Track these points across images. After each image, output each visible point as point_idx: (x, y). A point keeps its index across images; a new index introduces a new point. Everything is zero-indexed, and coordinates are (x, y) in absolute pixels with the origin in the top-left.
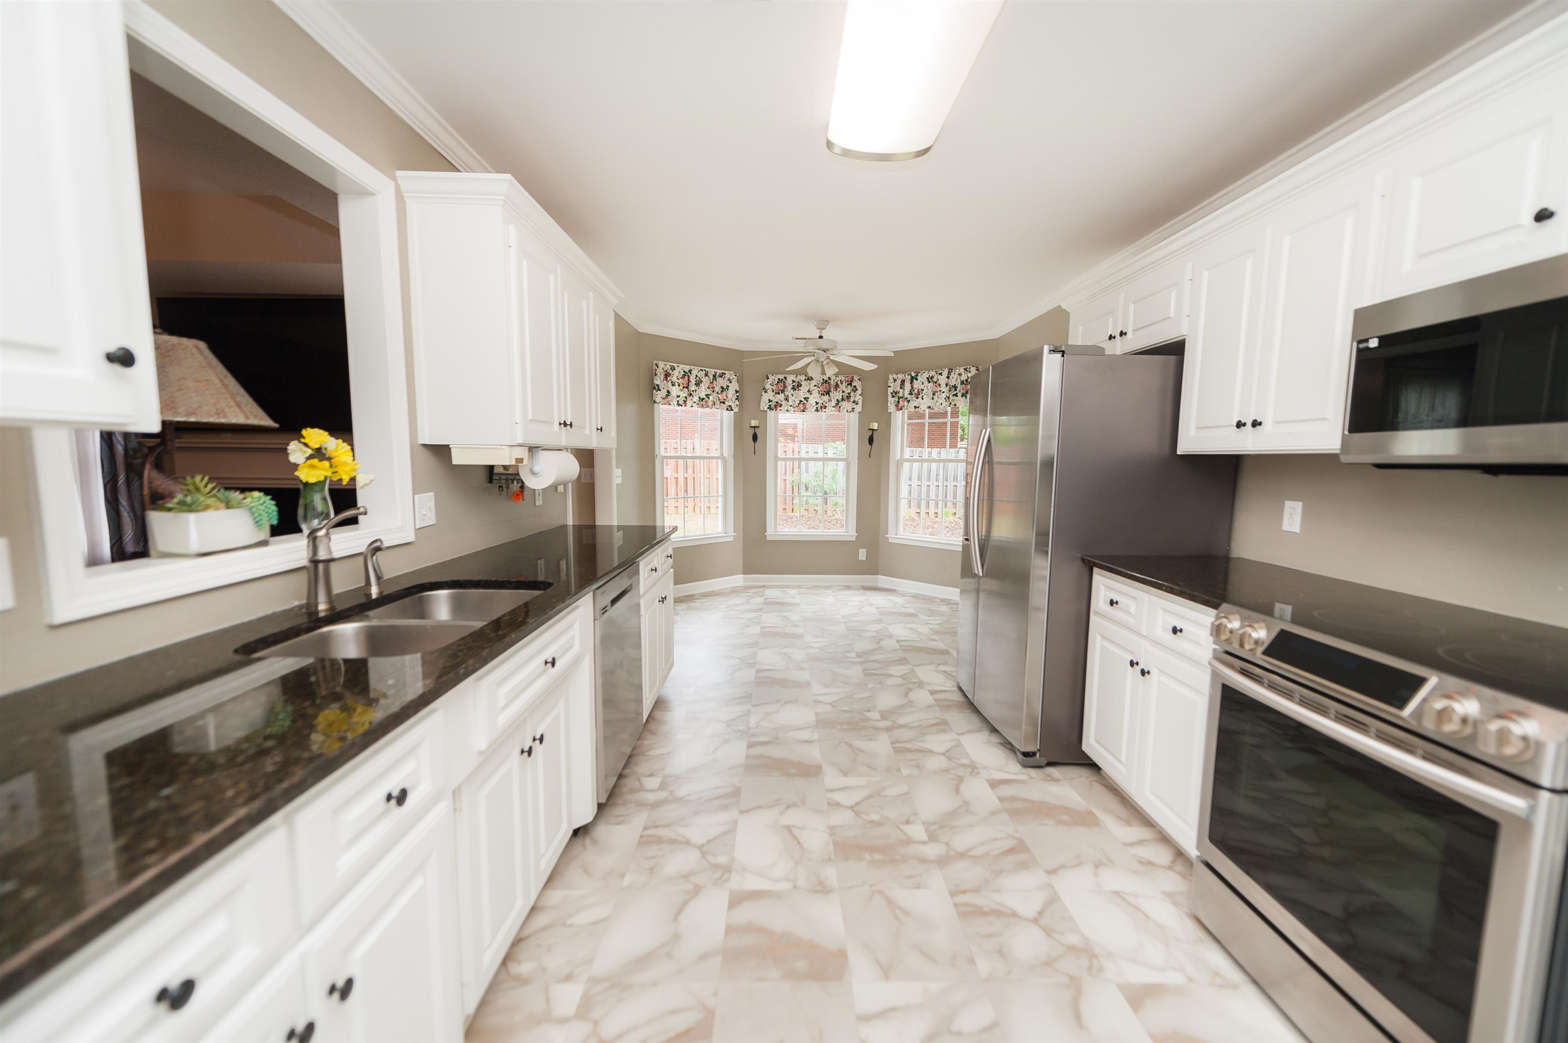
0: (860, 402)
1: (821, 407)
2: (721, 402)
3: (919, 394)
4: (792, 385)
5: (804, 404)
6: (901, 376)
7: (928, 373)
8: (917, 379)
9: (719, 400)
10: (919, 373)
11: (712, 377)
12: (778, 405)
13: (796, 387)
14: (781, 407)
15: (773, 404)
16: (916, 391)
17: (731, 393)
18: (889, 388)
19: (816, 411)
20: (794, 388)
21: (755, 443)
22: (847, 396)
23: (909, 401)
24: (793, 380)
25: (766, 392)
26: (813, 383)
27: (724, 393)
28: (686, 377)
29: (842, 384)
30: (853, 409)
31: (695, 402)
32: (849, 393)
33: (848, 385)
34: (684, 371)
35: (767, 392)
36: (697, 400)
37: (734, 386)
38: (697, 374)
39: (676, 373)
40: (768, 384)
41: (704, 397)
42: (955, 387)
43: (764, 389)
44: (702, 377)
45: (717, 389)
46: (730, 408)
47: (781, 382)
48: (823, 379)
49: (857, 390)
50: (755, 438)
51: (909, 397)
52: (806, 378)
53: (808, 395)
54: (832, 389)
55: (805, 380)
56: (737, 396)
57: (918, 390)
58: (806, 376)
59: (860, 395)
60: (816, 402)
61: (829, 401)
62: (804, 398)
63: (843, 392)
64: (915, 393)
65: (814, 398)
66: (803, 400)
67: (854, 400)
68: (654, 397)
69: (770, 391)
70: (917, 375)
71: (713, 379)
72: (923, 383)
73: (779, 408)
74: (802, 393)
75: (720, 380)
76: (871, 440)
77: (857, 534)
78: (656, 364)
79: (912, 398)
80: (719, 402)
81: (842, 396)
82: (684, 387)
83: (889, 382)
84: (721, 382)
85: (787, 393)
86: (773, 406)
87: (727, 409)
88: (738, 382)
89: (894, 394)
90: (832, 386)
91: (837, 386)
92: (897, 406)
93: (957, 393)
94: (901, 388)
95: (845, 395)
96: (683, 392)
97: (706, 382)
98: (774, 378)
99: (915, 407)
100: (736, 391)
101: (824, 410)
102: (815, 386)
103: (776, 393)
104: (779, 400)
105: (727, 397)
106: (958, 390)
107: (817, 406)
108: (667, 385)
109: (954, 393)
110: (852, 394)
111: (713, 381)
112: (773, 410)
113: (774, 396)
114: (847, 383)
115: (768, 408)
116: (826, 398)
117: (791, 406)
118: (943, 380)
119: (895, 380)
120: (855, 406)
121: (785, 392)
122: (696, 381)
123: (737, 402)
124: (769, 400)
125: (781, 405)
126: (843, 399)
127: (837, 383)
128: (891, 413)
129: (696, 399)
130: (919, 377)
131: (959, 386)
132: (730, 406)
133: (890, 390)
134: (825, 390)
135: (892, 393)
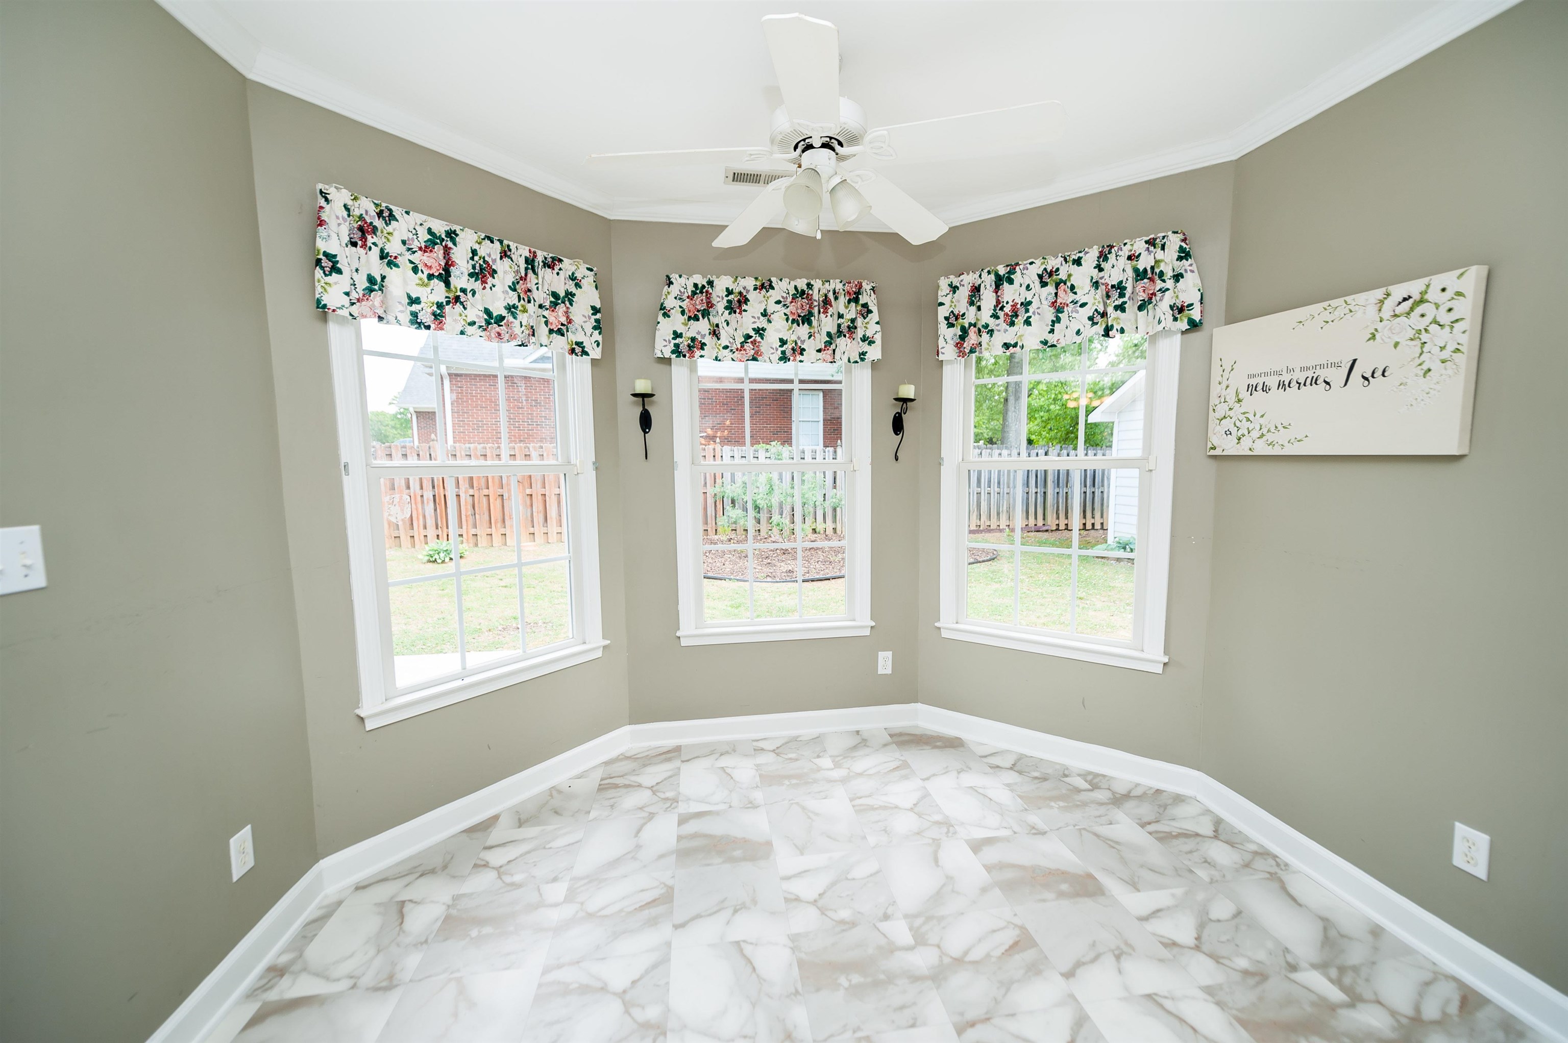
0: (878, 338)
1: (793, 349)
2: (551, 331)
3: (1017, 316)
4: (726, 299)
5: (753, 343)
6: (969, 279)
7: (1042, 264)
8: (1011, 281)
9: (546, 323)
10: (1017, 264)
11: (523, 265)
12: (696, 345)
13: (735, 305)
14: (702, 349)
15: (684, 343)
16: (1007, 309)
17: (581, 311)
18: (939, 308)
19: (781, 359)
20: (730, 308)
21: (645, 433)
22: (849, 327)
23: (991, 332)
24: (727, 289)
25: (666, 315)
26: (775, 295)
27: (561, 309)
28: (439, 250)
29: (836, 298)
30: (864, 354)
31: (472, 324)
32: (853, 321)
33: (849, 301)
34: (430, 231)
35: (669, 316)
36: (478, 316)
37: (587, 297)
38: (476, 247)
39: (402, 228)
40: (671, 298)
41: (504, 313)
42: (1120, 288)
43: (662, 308)
44: (494, 261)
45: (540, 296)
46: (578, 349)
47: (701, 292)
48: (796, 288)
49: (870, 312)
50: (646, 421)
51: (992, 323)
52: (758, 283)
53: (762, 323)
54: (816, 309)
55: (755, 289)
56: (597, 321)
57: (1014, 306)
58: (756, 279)
59: (877, 323)
60: (781, 340)
61: (809, 337)
62: (754, 329)
63: (840, 316)
64: (1007, 315)
65: (778, 329)
66: (752, 333)
67: (864, 336)
68: (319, 289)
69: (676, 314)
70: (1012, 271)
71: (526, 269)
72: (1028, 288)
73: (698, 353)
74: (748, 320)
75: (546, 274)
76: (898, 425)
77: (873, 624)
78: (321, 192)
79: (998, 325)
80: (546, 330)
81: (839, 326)
82: (430, 277)
83: (940, 293)
84: (555, 281)
85: (715, 320)
86: (683, 348)
87: (572, 351)
88: (596, 288)
89: (952, 320)
90: (816, 304)
91: (826, 302)
92: (959, 345)
93: (1126, 303)
94: (972, 303)
95: (845, 323)
96: (429, 289)
97: (505, 273)
98: (682, 284)
99: (1007, 346)
100: (593, 308)
101: (799, 358)
102: (778, 302)
103: (690, 318)
104: (699, 333)
105: (570, 321)
106: (1127, 296)
107: (783, 349)
108: (368, 261)
109: (1117, 303)
110: (860, 322)
111: (526, 275)
112: (684, 356)
113: (686, 325)
114: (847, 298)
115: (673, 352)
116: (804, 330)
117: (726, 347)
118: (1082, 276)
119: (954, 289)
120: (865, 347)
121: (711, 317)
122: (474, 267)
123: (597, 336)
124: (675, 333)
125: (702, 346)
126: (840, 333)
127: (826, 296)
128: (942, 361)
129: (475, 312)
130: (1017, 277)
131: (1129, 286)
132: (579, 344)
133: (943, 312)
134: (799, 311)
135: (947, 319)
